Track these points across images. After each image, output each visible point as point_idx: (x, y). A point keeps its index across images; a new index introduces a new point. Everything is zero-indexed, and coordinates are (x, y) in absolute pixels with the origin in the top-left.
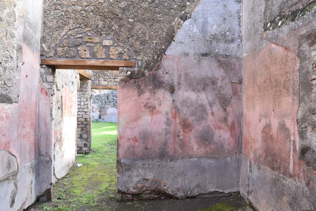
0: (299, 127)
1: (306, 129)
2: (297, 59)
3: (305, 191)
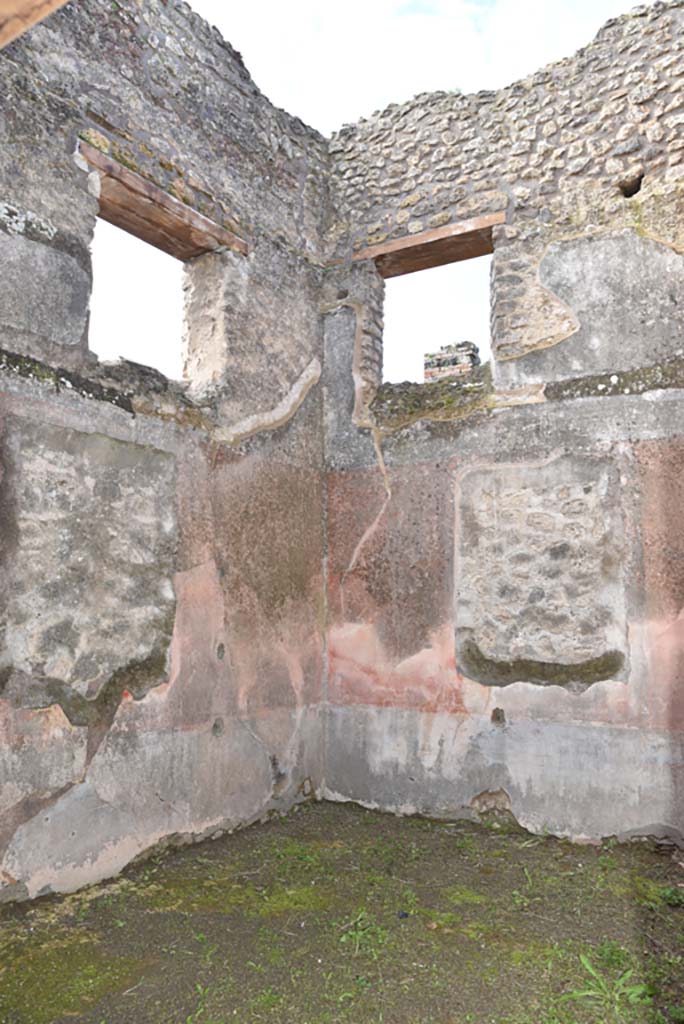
3: (9, 766)
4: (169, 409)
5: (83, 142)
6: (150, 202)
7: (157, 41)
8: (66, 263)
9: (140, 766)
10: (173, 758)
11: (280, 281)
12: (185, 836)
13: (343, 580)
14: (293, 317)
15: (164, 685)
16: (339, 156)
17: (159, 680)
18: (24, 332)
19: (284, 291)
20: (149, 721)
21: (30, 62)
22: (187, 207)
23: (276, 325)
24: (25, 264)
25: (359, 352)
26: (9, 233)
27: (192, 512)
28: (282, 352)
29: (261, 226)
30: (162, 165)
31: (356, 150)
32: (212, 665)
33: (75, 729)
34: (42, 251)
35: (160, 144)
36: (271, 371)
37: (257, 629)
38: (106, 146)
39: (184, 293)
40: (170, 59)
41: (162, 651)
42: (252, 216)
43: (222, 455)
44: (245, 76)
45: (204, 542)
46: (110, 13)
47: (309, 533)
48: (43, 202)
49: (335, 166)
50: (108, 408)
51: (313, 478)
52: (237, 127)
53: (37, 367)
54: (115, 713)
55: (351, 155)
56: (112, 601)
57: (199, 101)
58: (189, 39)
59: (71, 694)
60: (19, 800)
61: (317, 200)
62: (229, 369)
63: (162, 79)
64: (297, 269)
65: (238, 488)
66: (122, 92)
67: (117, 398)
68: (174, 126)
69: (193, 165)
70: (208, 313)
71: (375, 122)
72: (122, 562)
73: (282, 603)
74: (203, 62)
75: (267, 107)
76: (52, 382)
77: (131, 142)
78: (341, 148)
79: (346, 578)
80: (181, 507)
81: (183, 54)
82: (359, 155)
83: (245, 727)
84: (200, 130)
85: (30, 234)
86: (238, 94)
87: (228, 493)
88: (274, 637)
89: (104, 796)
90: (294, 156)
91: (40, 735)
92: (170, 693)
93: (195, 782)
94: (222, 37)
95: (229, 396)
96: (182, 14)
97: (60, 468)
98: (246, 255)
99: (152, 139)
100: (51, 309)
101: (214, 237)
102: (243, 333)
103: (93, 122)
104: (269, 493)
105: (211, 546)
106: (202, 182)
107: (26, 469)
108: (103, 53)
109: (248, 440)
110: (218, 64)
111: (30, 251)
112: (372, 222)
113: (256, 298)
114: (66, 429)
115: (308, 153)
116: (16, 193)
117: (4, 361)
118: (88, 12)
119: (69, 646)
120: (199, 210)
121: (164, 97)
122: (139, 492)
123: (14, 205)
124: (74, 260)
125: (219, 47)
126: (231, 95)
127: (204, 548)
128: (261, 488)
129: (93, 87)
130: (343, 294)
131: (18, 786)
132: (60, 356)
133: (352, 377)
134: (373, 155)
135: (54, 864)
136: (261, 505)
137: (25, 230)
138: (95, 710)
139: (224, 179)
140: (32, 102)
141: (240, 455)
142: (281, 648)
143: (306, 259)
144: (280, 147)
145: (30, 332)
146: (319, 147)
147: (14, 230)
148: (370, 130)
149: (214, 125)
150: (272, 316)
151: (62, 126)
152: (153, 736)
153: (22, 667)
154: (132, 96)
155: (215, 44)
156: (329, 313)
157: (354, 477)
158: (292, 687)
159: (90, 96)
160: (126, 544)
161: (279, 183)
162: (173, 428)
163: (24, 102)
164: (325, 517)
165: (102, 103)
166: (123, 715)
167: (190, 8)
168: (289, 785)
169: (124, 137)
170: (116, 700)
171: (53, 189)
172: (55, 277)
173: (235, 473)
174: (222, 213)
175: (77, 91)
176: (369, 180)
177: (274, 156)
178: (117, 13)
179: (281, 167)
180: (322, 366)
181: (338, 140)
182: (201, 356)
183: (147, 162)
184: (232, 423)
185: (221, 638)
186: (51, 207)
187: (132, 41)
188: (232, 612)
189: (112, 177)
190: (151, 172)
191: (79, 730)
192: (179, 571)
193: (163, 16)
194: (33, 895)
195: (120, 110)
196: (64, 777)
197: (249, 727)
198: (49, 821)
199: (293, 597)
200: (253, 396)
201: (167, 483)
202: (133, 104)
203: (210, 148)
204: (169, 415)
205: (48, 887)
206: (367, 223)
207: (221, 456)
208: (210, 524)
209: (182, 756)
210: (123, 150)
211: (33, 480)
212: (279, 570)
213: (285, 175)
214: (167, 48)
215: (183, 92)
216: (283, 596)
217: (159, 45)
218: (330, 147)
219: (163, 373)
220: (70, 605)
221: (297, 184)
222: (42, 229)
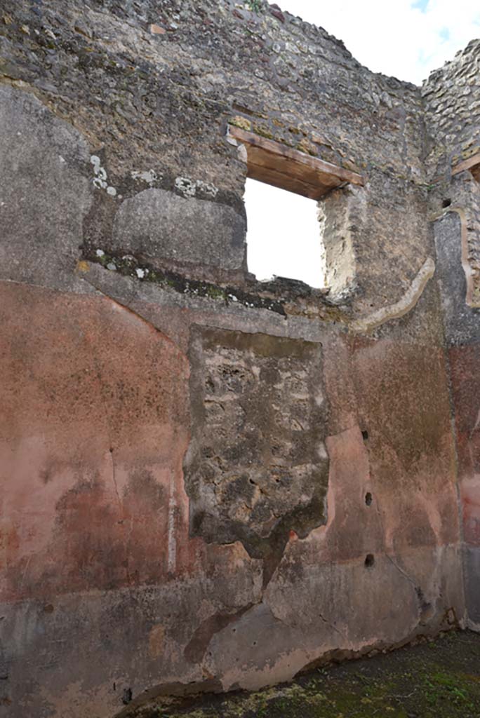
0: (189, 480)
1: (197, 482)
2: (185, 359)
3: (205, 588)
4: (313, 309)
5: (231, 126)
6: (284, 158)
7: (279, 48)
8: (227, 211)
9: (306, 591)
10: (332, 586)
11: (393, 202)
12: (345, 652)
13: (470, 437)
14: (407, 228)
15: (323, 526)
16: (431, 96)
17: (318, 523)
18: (200, 265)
19: (397, 209)
20: (311, 556)
21: (193, 83)
22: (313, 157)
23: (393, 236)
24: (198, 217)
25: (466, 247)
26: (185, 198)
27: (338, 389)
28: (401, 256)
29: (373, 162)
30: (290, 131)
31: (445, 87)
32: (361, 510)
33: (253, 560)
34: (208, 206)
35: (288, 117)
36: (393, 272)
37: (398, 480)
38: (248, 125)
39: (320, 223)
40: (290, 57)
41: (319, 499)
42: (365, 157)
43: (358, 341)
44: (348, 56)
45: (349, 411)
46: (245, 39)
47: (437, 400)
48: (207, 172)
49: (428, 105)
50: (265, 313)
51: (436, 354)
52: (345, 93)
53: (211, 289)
54: (284, 549)
55: (441, 92)
56: (279, 461)
57: (314, 81)
58: (302, 40)
59: (250, 533)
60: (213, 614)
61: (416, 136)
62: (358, 275)
63: (285, 72)
64: (406, 190)
65: (374, 367)
66: (258, 87)
67: (272, 305)
68: (297, 103)
69: (315, 128)
70: (338, 234)
71: (458, 60)
72: (285, 430)
73: (418, 458)
74: (314, 53)
75: (367, 74)
76: (221, 297)
77: (266, 119)
78: (432, 90)
79: (473, 435)
80: (328, 385)
81: (299, 52)
82: (447, 91)
83: (392, 562)
84: (317, 101)
85: (200, 195)
86: (344, 70)
87: (366, 371)
88: (413, 487)
89: (277, 615)
90: (393, 105)
91: (227, 564)
92: (327, 533)
93: (352, 607)
94: (327, 33)
95: (360, 295)
96: (296, 25)
97: (233, 361)
98: (363, 186)
99: (283, 115)
100: (218, 246)
101: (336, 176)
102: (367, 245)
103: (238, 112)
104: (400, 369)
105: (355, 414)
106: (323, 138)
107: (208, 364)
108: (242, 65)
109: (379, 328)
110: (325, 52)
111: (200, 207)
112: (465, 140)
113: (375, 217)
114: (234, 332)
115: (404, 101)
116: (188, 170)
117: (187, 286)
118: (230, 42)
119: (247, 496)
120: (322, 158)
121: (288, 84)
122: (294, 375)
123: (187, 178)
124: (232, 209)
125: (325, 40)
126: (338, 72)
127: (350, 416)
128: (393, 365)
129: (237, 89)
130: (447, 203)
131: (212, 603)
132: (227, 279)
133: (462, 268)
134: (459, 87)
135: (241, 666)
136: (394, 379)
137: (196, 193)
138: (268, 546)
139: (340, 133)
140: (195, 108)
141: (374, 340)
142: (420, 496)
143: (413, 182)
144: (381, 101)
145: (204, 264)
146: (413, 95)
147: (188, 195)
148: (455, 67)
149: (327, 95)
150: (390, 229)
151: (216, 119)
152: (315, 568)
153: (212, 512)
154: (265, 89)
155: (322, 39)
156: (437, 220)
157: (472, 351)
158: (431, 529)
159: (234, 95)
160: (287, 416)
161: (384, 128)
162: (318, 324)
163: (190, 109)
164: (450, 385)
165: (244, 99)
166: (291, 550)
167: (301, 20)
168: (434, 615)
169: (261, 116)
170: (284, 538)
171: (213, 162)
172: (219, 223)
173: (371, 355)
174: (340, 157)
175: (226, 94)
176: (458, 108)
177: (377, 109)
178: (249, 37)
179: (384, 116)
180: (435, 263)
181: (428, 85)
182: (336, 268)
183: (279, 131)
184: (365, 316)
185: (368, 489)
186: (212, 175)
187: (261, 52)
188: (376, 467)
189: (255, 146)
190: (283, 138)
191: (256, 561)
192: (330, 435)
193: (282, 30)
194: (226, 689)
195: (257, 100)
196: (246, 598)
197: (395, 562)
198: (236, 632)
199: (427, 453)
200: (380, 293)
201: (316, 367)
202: (266, 94)
203: (327, 113)
204: (313, 314)
205: (236, 684)
206: (461, 142)
207: (357, 343)
208: (353, 397)
209: (340, 585)
210: (261, 126)
211: (213, 371)
212: (414, 431)
213: (388, 121)
214: (287, 51)
215: (302, 78)
216: (419, 453)
217: (281, 50)
218: (422, 92)
219: (307, 283)
220: (246, 465)
221: (398, 126)
222: (208, 191)
